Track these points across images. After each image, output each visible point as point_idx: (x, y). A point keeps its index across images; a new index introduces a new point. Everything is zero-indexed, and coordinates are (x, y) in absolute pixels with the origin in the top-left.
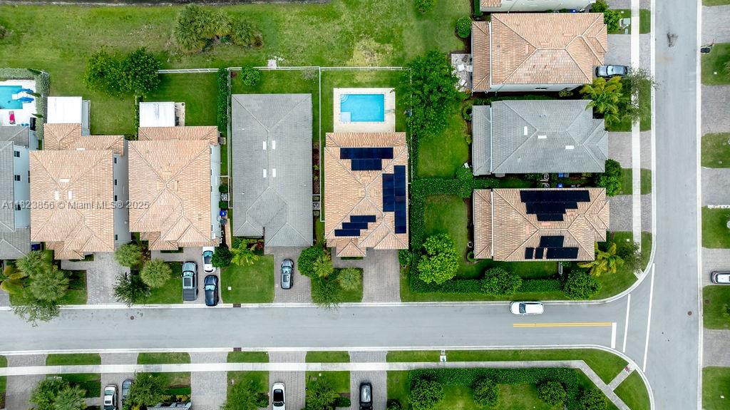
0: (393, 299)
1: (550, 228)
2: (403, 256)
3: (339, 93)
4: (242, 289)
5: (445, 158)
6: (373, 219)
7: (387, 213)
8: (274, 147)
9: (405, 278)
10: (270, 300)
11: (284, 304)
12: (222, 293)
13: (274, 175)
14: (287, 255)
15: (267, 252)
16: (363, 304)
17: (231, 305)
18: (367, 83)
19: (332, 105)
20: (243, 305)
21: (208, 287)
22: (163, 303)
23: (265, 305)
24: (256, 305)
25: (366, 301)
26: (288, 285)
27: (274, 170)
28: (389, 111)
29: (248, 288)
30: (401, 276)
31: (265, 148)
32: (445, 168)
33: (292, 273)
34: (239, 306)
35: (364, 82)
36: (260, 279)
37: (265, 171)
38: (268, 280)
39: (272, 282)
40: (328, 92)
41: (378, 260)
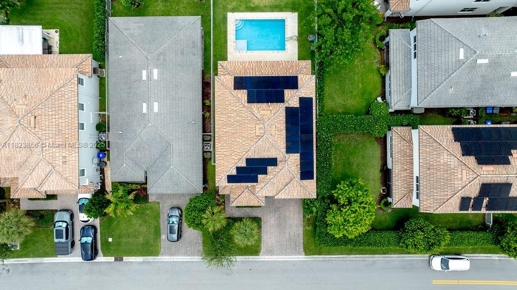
0: (295, 252)
1: (492, 174)
2: (308, 205)
3: (233, 18)
4: (124, 240)
5: (355, 92)
6: (273, 162)
7: (291, 155)
8: (155, 76)
9: (310, 228)
10: (155, 253)
11: (172, 257)
12: (102, 245)
13: (156, 110)
14: (175, 203)
15: (152, 199)
16: (262, 258)
17: (112, 259)
18: (265, 7)
19: (226, 32)
20: (125, 259)
21: (84, 239)
22: (34, 256)
23: (150, 258)
24: (140, 259)
25: (265, 254)
26: (175, 236)
27: (156, 105)
28: (291, 38)
29: (131, 239)
30: (304, 226)
31: (144, 78)
32: (355, 102)
33: (180, 224)
34: (121, 260)
35: (262, 5)
36: (144, 229)
37: (145, 105)
38: (153, 230)
39: (157, 233)
40: (221, 17)
41: (278, 208)
